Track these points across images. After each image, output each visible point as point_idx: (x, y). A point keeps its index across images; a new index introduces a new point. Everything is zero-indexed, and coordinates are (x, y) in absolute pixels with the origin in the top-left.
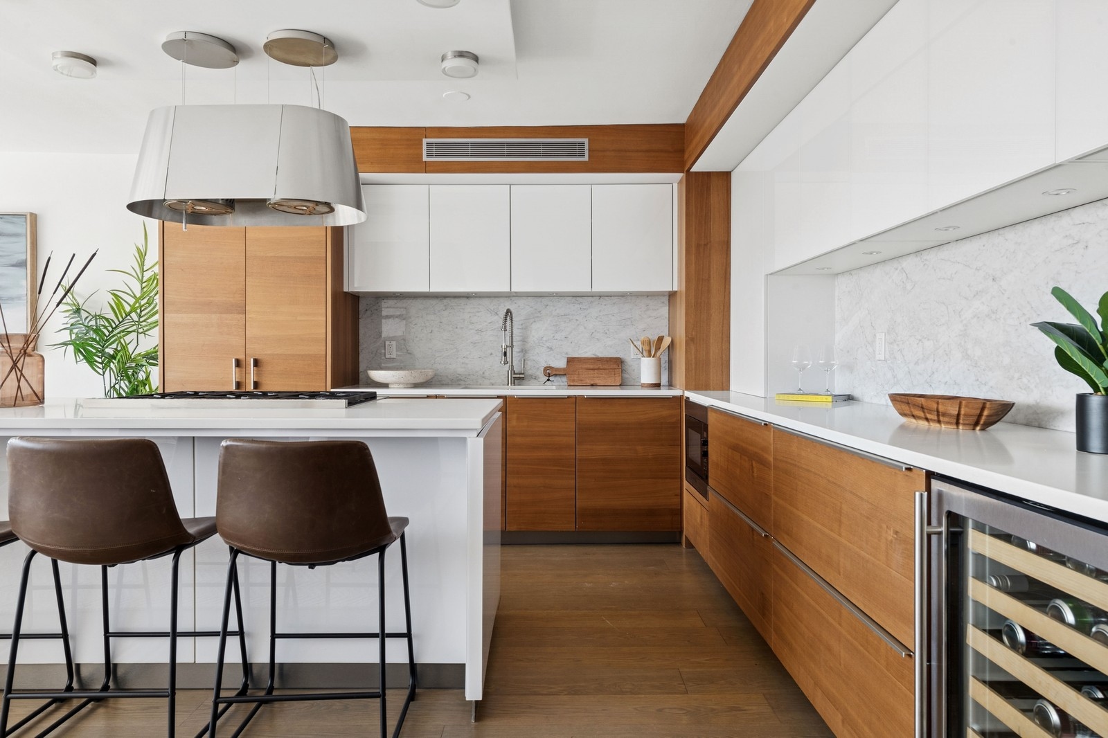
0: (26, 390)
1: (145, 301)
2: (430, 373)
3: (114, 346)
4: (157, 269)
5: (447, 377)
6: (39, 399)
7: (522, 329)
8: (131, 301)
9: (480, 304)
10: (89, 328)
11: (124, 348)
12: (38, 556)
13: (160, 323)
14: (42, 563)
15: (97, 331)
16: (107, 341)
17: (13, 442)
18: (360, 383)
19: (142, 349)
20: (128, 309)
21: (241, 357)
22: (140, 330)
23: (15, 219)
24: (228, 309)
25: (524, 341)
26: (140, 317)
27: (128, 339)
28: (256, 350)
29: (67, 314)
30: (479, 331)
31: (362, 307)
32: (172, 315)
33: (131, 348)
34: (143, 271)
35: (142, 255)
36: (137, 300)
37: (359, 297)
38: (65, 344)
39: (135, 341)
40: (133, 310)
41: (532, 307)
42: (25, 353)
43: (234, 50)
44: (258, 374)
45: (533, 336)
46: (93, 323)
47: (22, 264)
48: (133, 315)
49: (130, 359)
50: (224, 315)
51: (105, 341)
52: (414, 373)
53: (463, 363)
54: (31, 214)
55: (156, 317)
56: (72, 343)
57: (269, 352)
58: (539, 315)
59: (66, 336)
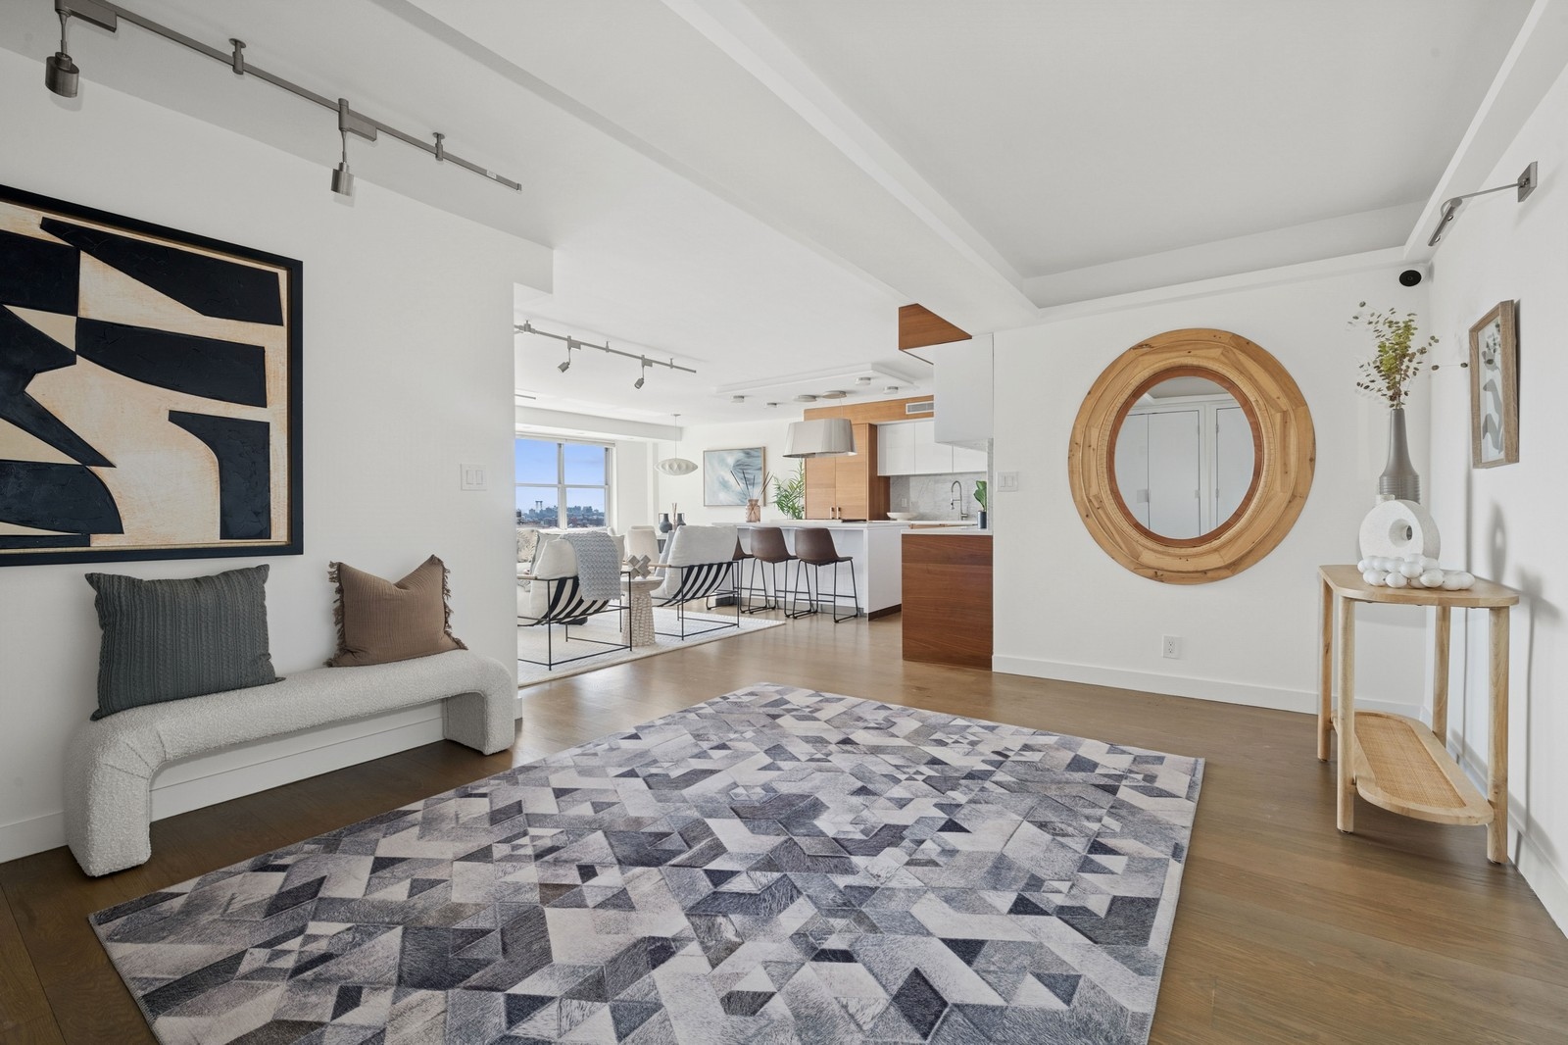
0: (756, 517)
1: (801, 484)
3: (790, 502)
4: (804, 471)
6: (759, 518)
8: (796, 483)
10: (783, 496)
11: (794, 504)
12: (757, 560)
13: (805, 494)
14: (758, 562)
15: (785, 497)
17: (752, 528)
19: (800, 505)
20: (795, 488)
21: (834, 507)
22: (799, 498)
24: (828, 486)
26: (799, 491)
27: (794, 500)
28: (840, 504)
29: (776, 489)
31: (891, 482)
32: (810, 490)
33: (796, 504)
34: (801, 470)
36: (798, 482)
37: (889, 478)
38: (773, 502)
39: (798, 502)
40: (797, 488)
42: (755, 505)
43: (814, 397)
44: (840, 514)
46: (784, 494)
47: (760, 469)
48: (797, 490)
50: (827, 490)
51: (787, 501)
54: (764, 447)
55: (804, 491)
56: (777, 501)
57: (844, 505)
59: (776, 499)
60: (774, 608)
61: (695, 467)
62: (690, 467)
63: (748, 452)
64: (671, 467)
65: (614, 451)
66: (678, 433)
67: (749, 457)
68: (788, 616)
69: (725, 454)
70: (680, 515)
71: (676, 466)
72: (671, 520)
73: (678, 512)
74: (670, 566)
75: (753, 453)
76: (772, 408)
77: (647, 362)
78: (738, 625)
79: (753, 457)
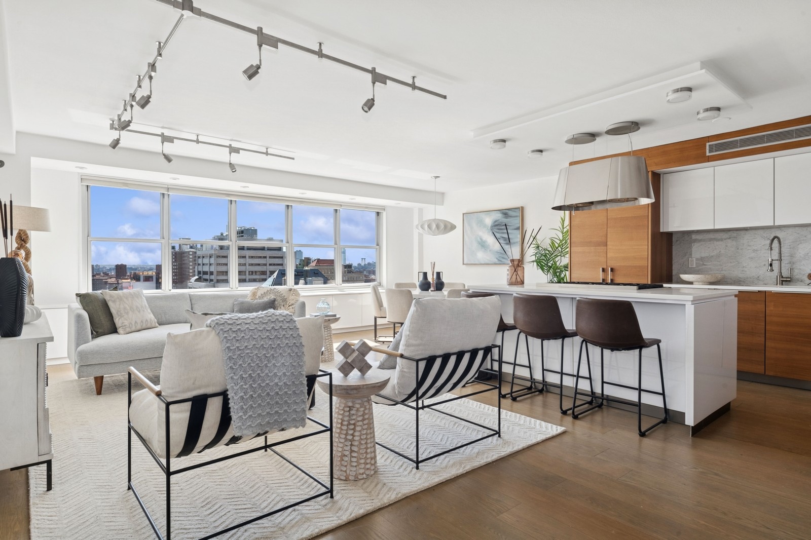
0: (519, 280)
1: (564, 241)
2: (720, 276)
3: (551, 262)
4: (568, 227)
5: (731, 279)
6: (522, 283)
7: (790, 248)
8: (558, 242)
9: (755, 234)
10: (542, 255)
11: (555, 263)
12: (522, 333)
13: (569, 252)
14: (523, 336)
15: (545, 256)
16: (549, 260)
17: (515, 295)
18: (673, 281)
19: (562, 264)
20: (557, 245)
21: (605, 267)
22: (562, 255)
23: (516, 210)
24: (598, 244)
25: (792, 256)
26: (562, 249)
27: (557, 259)
28: (612, 264)
29: (534, 249)
30: (755, 251)
31: (674, 239)
32: (575, 248)
33: (558, 264)
34: (563, 228)
35: (563, 221)
36: (561, 241)
37: (672, 234)
38: (533, 262)
39: (560, 261)
40: (559, 246)
41: (798, 234)
42: (518, 266)
43: (592, 136)
44: (613, 275)
45: (800, 253)
46: (544, 252)
47: (518, 229)
48: (559, 248)
49: (558, 268)
50: (597, 247)
51: (548, 260)
52: (707, 276)
53: (743, 271)
54: (522, 207)
55: (568, 249)
56: (536, 261)
57: (618, 265)
58: (805, 239)
59: (533, 258)
60: (541, 391)
61: (453, 227)
62: (448, 227)
63: (505, 213)
64: (429, 227)
65: (384, 215)
66: (438, 197)
67: (506, 218)
68: (564, 413)
69: (482, 215)
70: (438, 274)
71: (434, 226)
72: (430, 279)
73: (436, 270)
74: (402, 356)
75: (510, 213)
76: (538, 155)
77: (378, 78)
78: (498, 433)
79: (511, 217)
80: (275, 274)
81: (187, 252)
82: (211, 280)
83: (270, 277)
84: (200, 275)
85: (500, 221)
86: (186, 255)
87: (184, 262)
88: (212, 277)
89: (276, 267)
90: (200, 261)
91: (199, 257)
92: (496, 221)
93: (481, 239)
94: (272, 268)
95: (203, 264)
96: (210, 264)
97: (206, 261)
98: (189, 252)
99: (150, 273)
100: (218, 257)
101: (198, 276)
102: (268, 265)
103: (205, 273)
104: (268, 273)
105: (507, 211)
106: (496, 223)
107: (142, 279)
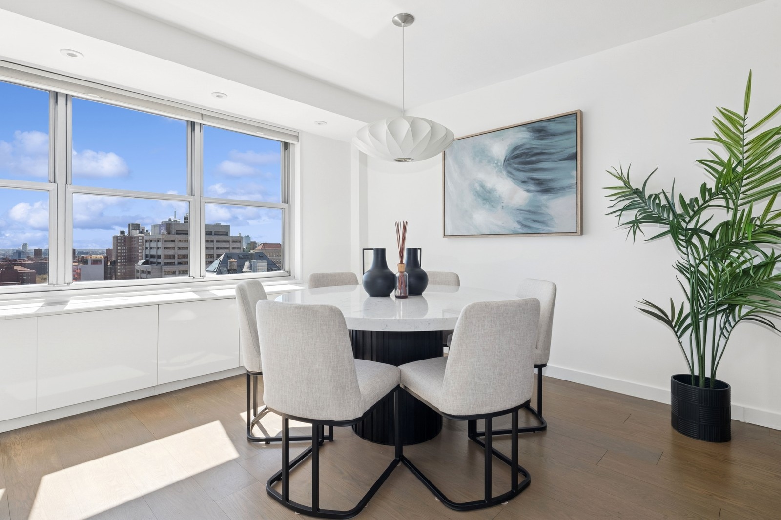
23: (567, 119)
63: (540, 128)
65: (297, 150)
67: (542, 138)
69: (486, 140)
75: (552, 127)
79: (554, 135)
80: (221, 257)
81: (135, 237)
82: (159, 263)
83: (216, 260)
84: (147, 258)
85: (527, 146)
86: (135, 239)
87: (133, 246)
88: (160, 260)
89: (223, 250)
90: (148, 245)
91: (147, 242)
92: (516, 149)
93: (482, 186)
94: (220, 251)
95: (151, 248)
96: (158, 248)
97: (154, 245)
98: (138, 237)
99: (98, 257)
100: (165, 241)
101: (145, 259)
102: (215, 248)
103: (153, 256)
104: (215, 256)
105: (544, 124)
106: (517, 152)
107: (90, 262)
